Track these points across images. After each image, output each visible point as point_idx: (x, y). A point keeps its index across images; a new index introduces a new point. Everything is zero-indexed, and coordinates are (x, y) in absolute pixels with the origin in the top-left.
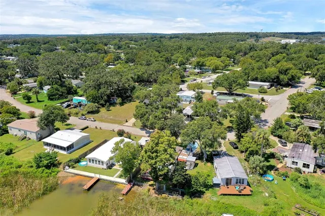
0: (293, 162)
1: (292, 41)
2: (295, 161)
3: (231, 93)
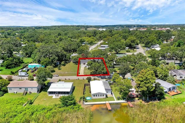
0: (181, 77)
1: (104, 29)
2: (181, 76)
3: (117, 53)
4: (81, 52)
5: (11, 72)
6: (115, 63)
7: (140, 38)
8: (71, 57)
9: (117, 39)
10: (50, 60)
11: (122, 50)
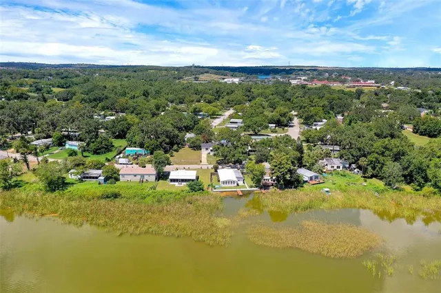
1: (236, 80)
3: (256, 134)
4: (201, 131)
5: (107, 159)
6: (250, 148)
7: (299, 108)
8: (186, 139)
9: (257, 110)
10: (158, 143)
11: (262, 129)
